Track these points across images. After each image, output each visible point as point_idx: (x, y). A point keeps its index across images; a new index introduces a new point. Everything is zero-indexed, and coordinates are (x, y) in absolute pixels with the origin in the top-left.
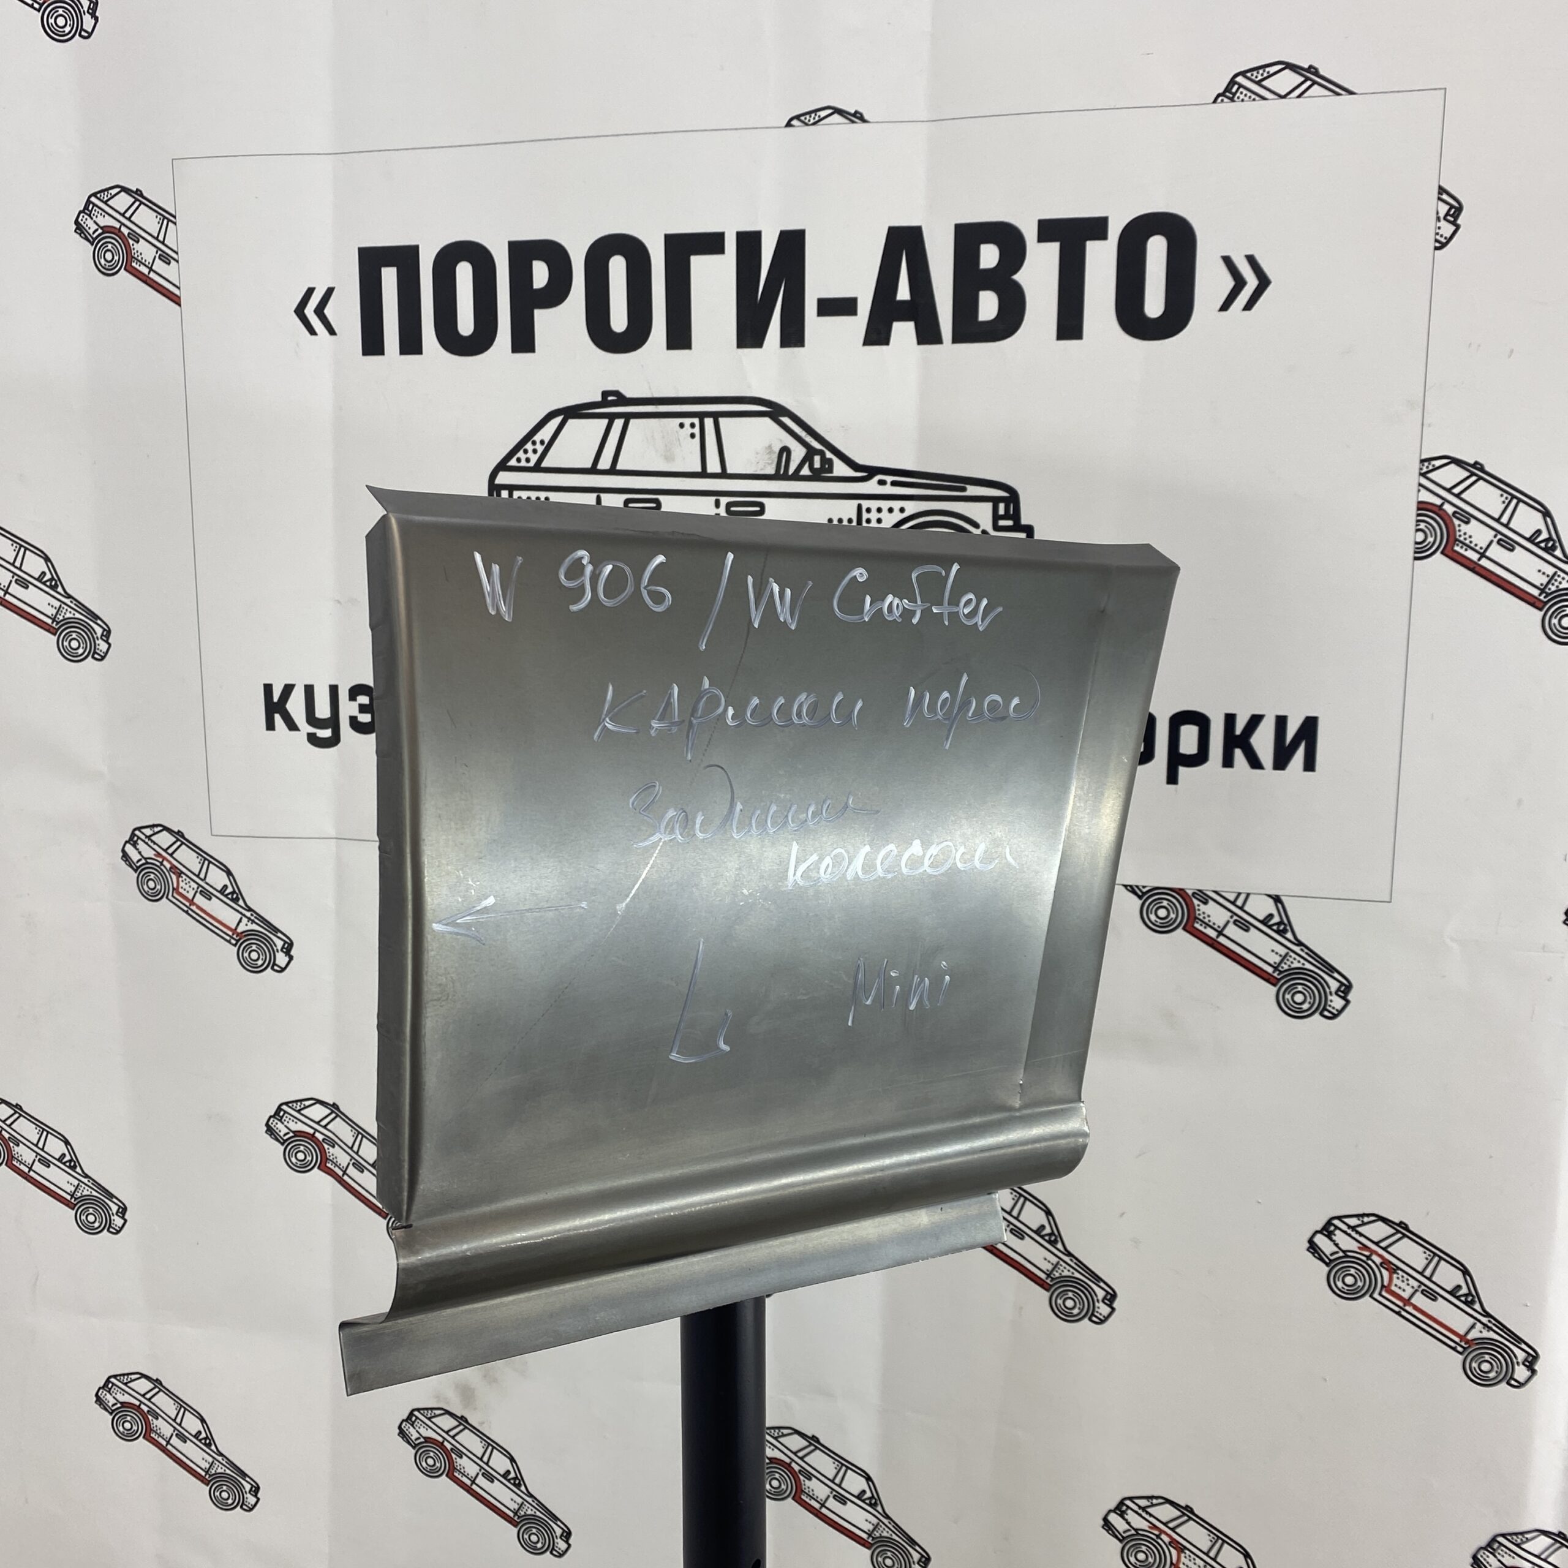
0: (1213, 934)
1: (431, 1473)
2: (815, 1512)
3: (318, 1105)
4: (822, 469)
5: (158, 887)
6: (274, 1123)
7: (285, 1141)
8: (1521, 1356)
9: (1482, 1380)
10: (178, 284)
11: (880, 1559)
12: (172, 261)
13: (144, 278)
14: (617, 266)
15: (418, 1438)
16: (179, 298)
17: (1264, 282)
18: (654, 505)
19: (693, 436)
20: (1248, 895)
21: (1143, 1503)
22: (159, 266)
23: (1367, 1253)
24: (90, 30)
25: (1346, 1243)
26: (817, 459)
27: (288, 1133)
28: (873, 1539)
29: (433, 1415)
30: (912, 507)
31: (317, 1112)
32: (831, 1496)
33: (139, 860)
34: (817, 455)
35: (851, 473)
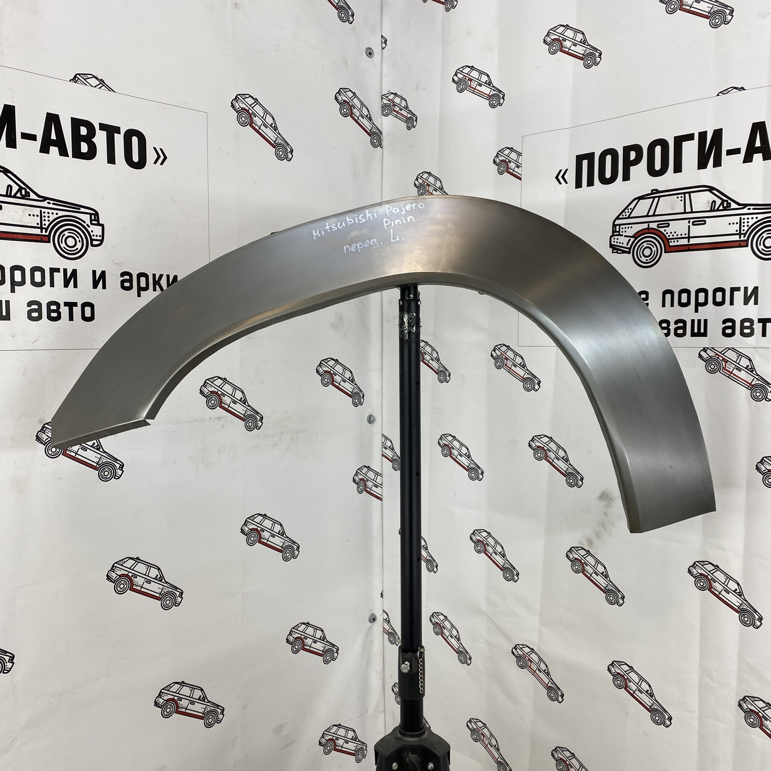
1: (577, 572)
2: (717, 596)
3: (546, 437)
4: (727, 206)
5: (501, 364)
6: (531, 442)
7: (534, 449)
10: (521, 174)
11: (743, 618)
12: (520, 167)
13: (511, 174)
14: (658, 150)
15: (573, 558)
16: (521, 178)
18: (667, 225)
19: (681, 200)
22: (516, 169)
24: (502, 103)
26: (725, 203)
27: (535, 446)
28: (740, 609)
29: (578, 549)
30: (760, 217)
31: (545, 440)
32: (723, 590)
33: (496, 356)
34: (725, 202)
35: (738, 207)
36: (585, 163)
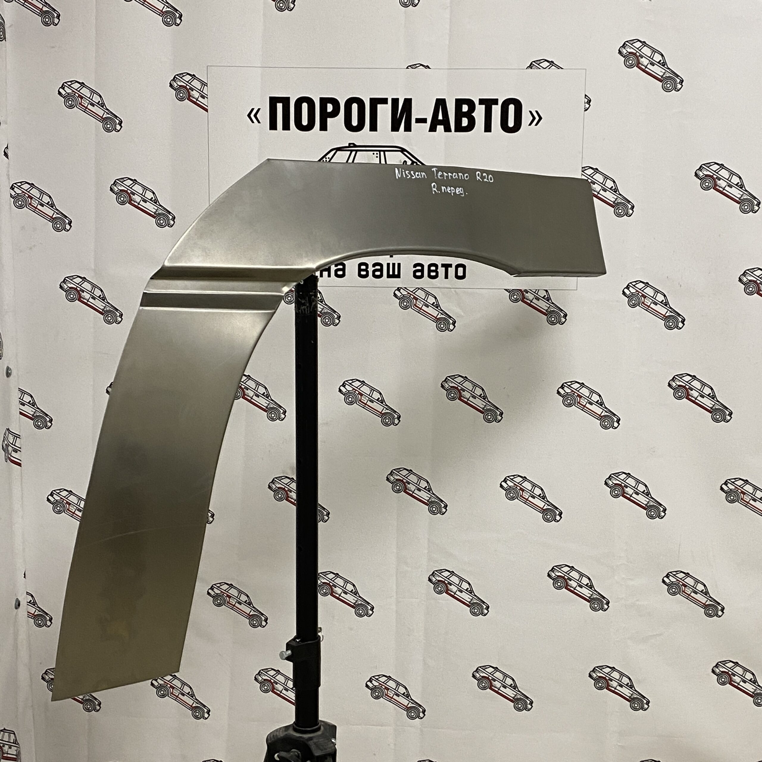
0: (529, 302)
1: (280, 499)
2: (411, 495)
8: (616, 419)
9: (605, 428)
10: (208, 105)
11: (431, 509)
12: (206, 98)
13: (194, 102)
14: (355, 106)
16: (207, 110)
17: (540, 118)
19: (377, 157)
20: (539, 290)
21: (512, 477)
22: (200, 99)
23: (573, 393)
24: (179, 23)
25: (568, 391)
28: (429, 502)
29: (281, 479)
32: (416, 489)
36: (280, 106)
